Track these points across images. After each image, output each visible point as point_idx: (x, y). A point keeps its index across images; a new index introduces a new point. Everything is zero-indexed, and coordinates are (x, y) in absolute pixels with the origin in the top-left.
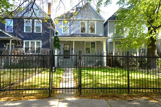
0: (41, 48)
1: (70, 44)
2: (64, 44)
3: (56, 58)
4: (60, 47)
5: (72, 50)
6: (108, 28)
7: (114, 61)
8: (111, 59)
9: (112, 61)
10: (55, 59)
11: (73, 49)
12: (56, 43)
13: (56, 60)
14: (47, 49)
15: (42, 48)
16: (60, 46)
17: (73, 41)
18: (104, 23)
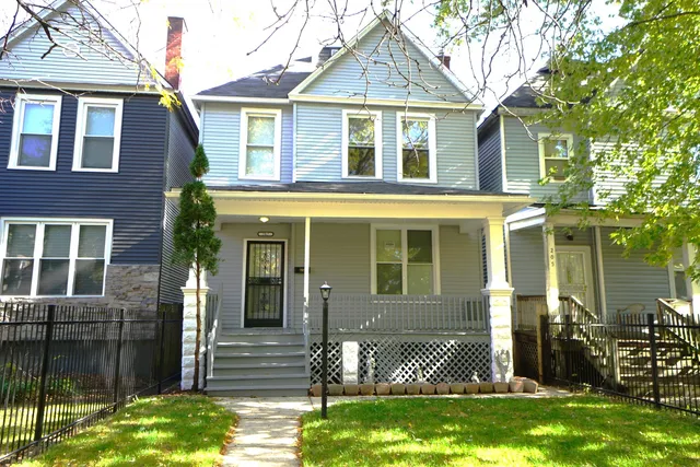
0: (107, 262)
1: (283, 243)
2: (249, 243)
3: (188, 329)
4: (218, 255)
5: (298, 276)
6: (503, 152)
7: (555, 347)
8: (539, 334)
9: (546, 344)
10: (185, 334)
11: (299, 270)
12: (194, 226)
13: (187, 342)
14: (145, 267)
15: (111, 261)
16: (216, 247)
17: (304, 218)
18: (478, 124)
